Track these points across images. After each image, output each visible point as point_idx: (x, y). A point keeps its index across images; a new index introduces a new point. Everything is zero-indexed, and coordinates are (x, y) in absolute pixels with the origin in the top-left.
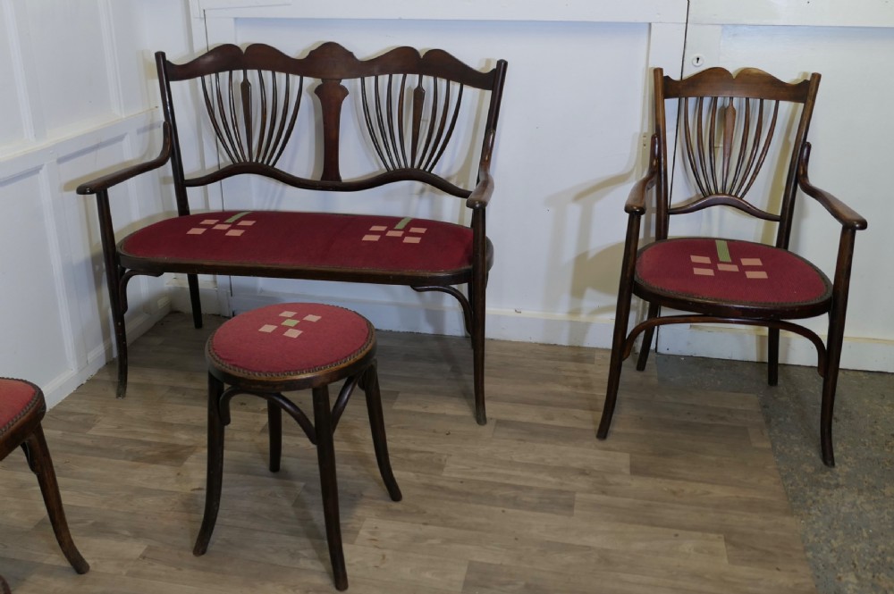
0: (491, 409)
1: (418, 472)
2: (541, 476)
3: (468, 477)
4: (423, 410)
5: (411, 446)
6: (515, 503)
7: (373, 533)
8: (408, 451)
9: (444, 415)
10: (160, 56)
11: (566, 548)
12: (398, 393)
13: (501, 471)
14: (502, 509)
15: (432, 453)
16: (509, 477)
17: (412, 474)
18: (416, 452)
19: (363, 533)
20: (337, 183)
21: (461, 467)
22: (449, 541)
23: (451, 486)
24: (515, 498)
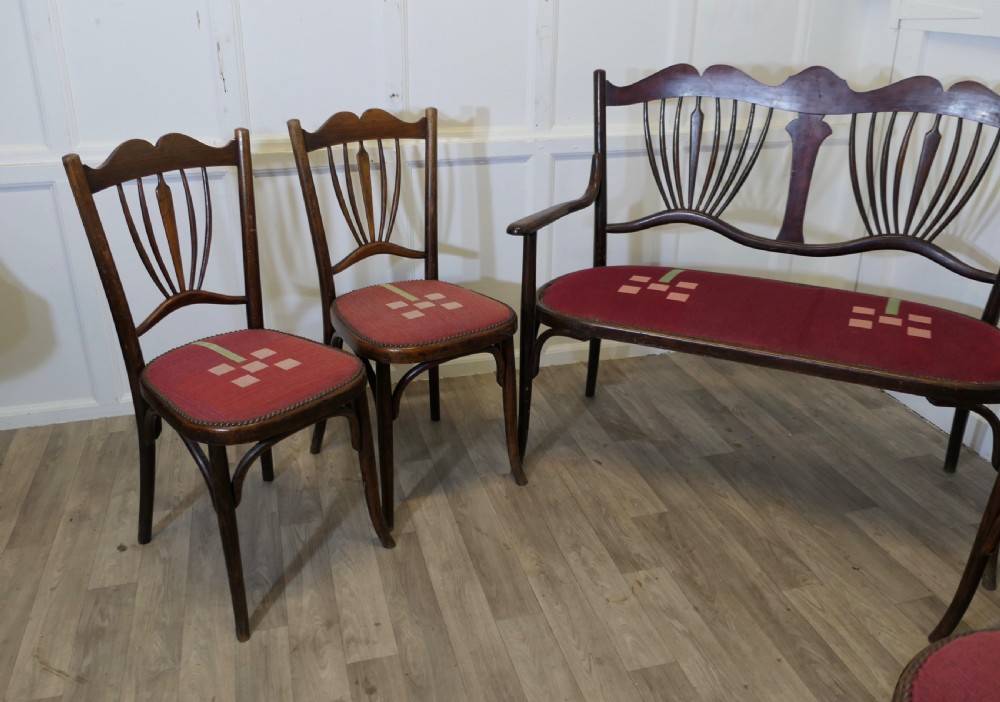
1: (767, 573)
3: (803, 611)
4: (871, 536)
5: (801, 552)
6: (803, 664)
7: (647, 578)
8: (791, 552)
9: (885, 553)
12: (877, 505)
13: (843, 632)
14: (780, 656)
15: (809, 570)
16: (842, 643)
17: (758, 570)
19: (641, 574)
21: (813, 600)
22: (690, 635)
23: (774, 605)
24: (811, 662)
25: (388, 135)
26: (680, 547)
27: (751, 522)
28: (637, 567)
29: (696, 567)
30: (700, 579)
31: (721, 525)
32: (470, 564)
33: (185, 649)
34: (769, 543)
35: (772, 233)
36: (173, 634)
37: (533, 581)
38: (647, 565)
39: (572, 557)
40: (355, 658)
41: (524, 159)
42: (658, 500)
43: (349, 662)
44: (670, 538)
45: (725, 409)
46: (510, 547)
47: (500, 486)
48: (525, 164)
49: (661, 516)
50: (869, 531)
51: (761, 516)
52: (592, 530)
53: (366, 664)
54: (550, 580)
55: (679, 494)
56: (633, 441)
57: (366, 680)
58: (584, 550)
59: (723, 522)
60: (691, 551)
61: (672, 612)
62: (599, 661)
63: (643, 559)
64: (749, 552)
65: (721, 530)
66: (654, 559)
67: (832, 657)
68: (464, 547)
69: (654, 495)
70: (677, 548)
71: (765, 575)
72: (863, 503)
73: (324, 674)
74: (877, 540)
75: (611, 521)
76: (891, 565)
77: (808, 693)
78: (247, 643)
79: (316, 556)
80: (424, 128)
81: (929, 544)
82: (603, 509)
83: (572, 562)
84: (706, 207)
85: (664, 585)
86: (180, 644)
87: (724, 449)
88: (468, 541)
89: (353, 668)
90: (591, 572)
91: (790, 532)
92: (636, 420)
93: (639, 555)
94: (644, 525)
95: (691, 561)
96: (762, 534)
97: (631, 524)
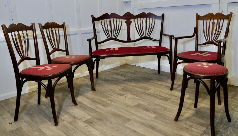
1: (144, 90)
2: (166, 95)
6: (157, 98)
7: (127, 96)
9: (158, 84)
11: (159, 105)
14: (153, 98)
15: (149, 88)
16: (160, 94)
17: (142, 90)
18: (146, 87)
19: (125, 96)
21: (152, 91)
22: (139, 100)
23: (148, 93)
24: (157, 97)
25: (56, 27)
26: (129, 91)
29: (133, 93)
30: (135, 93)
32: (95, 103)
33: (45, 132)
35: (126, 40)
36: (39, 130)
37: (108, 101)
39: (112, 97)
40: (84, 120)
41: (76, 34)
42: (120, 87)
43: (83, 121)
45: (121, 74)
46: (100, 99)
48: (77, 35)
49: (123, 88)
50: (154, 82)
52: (113, 93)
53: (87, 120)
54: (111, 100)
55: (124, 85)
56: (110, 81)
57: (89, 122)
58: (114, 96)
61: (133, 98)
62: (127, 107)
65: (133, 88)
66: (126, 93)
67: (160, 96)
68: (91, 101)
72: (151, 79)
73: (80, 124)
74: (156, 83)
75: (115, 91)
76: (159, 85)
77: (160, 100)
78: (59, 126)
79: (62, 111)
80: (63, 26)
81: (163, 81)
82: (112, 90)
84: (114, 37)
85: (130, 95)
86: (43, 131)
87: (125, 79)
89: (85, 122)
90: (117, 98)
91: (143, 85)
92: (108, 79)
93: (123, 94)
95: (131, 92)
96: (139, 86)
97: (118, 91)
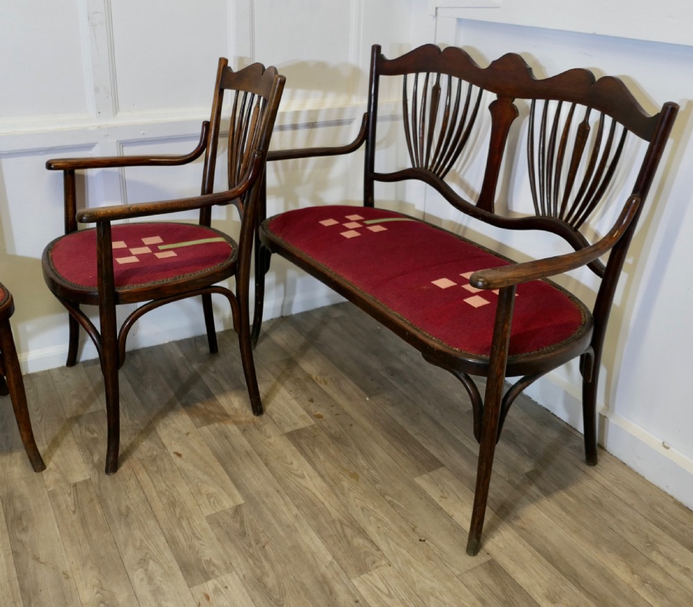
0: (501, 542)
1: (337, 560)
3: (371, 600)
4: (437, 499)
5: (372, 530)
8: (362, 532)
9: (450, 517)
10: (377, 49)
12: (443, 465)
15: (378, 549)
17: (330, 558)
20: (487, 213)
21: (381, 585)
23: (342, 597)
26: (253, 543)
27: (326, 504)
28: (207, 576)
29: (267, 565)
30: (270, 581)
31: (295, 511)
34: (342, 524)
38: (217, 573)
39: (138, 576)
42: (236, 492)
44: (243, 534)
45: (309, 377)
46: (70, 574)
47: (69, 499)
49: (237, 510)
50: (434, 494)
51: (336, 494)
52: (163, 539)
55: (258, 479)
56: (217, 425)
58: (152, 566)
59: (298, 507)
60: (264, 547)
63: (214, 565)
64: (321, 537)
65: (296, 517)
66: (225, 563)
68: (16, 584)
69: (232, 486)
70: (250, 545)
71: (335, 563)
72: (431, 464)
75: (184, 523)
76: (454, 529)
82: (178, 510)
83: (136, 582)
87: (305, 422)
88: (22, 576)
90: (156, 591)
91: (363, 509)
93: (209, 562)
94: (219, 523)
95: (262, 558)
96: (335, 514)
97: (205, 524)
